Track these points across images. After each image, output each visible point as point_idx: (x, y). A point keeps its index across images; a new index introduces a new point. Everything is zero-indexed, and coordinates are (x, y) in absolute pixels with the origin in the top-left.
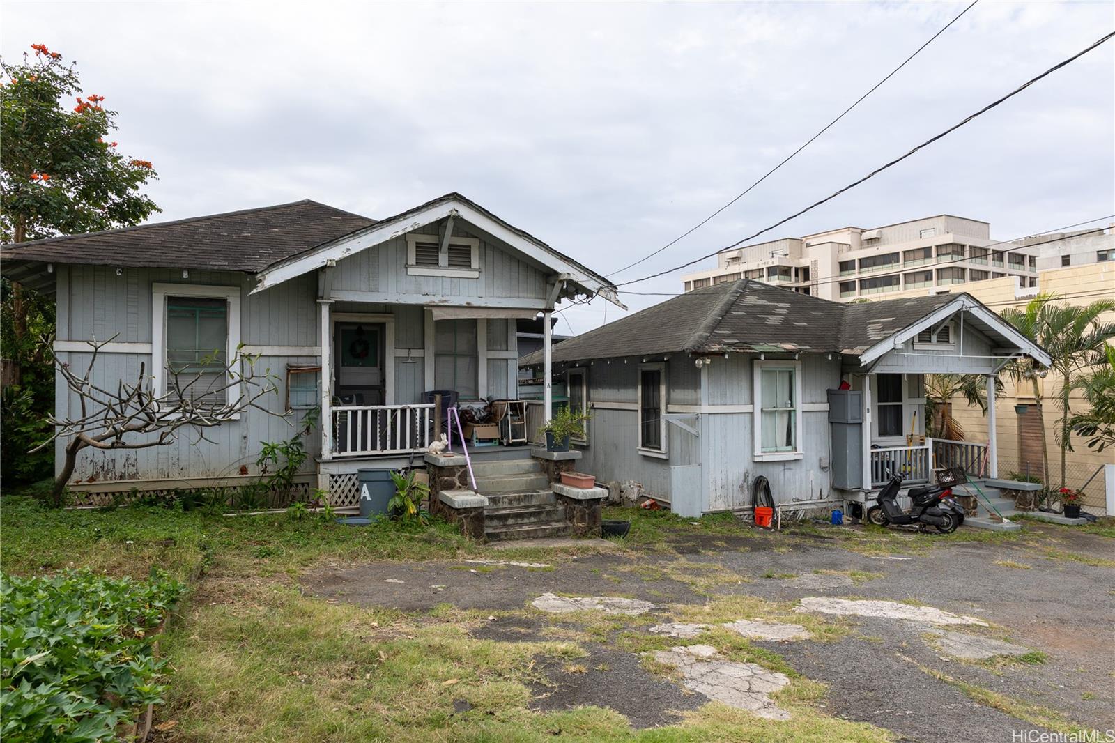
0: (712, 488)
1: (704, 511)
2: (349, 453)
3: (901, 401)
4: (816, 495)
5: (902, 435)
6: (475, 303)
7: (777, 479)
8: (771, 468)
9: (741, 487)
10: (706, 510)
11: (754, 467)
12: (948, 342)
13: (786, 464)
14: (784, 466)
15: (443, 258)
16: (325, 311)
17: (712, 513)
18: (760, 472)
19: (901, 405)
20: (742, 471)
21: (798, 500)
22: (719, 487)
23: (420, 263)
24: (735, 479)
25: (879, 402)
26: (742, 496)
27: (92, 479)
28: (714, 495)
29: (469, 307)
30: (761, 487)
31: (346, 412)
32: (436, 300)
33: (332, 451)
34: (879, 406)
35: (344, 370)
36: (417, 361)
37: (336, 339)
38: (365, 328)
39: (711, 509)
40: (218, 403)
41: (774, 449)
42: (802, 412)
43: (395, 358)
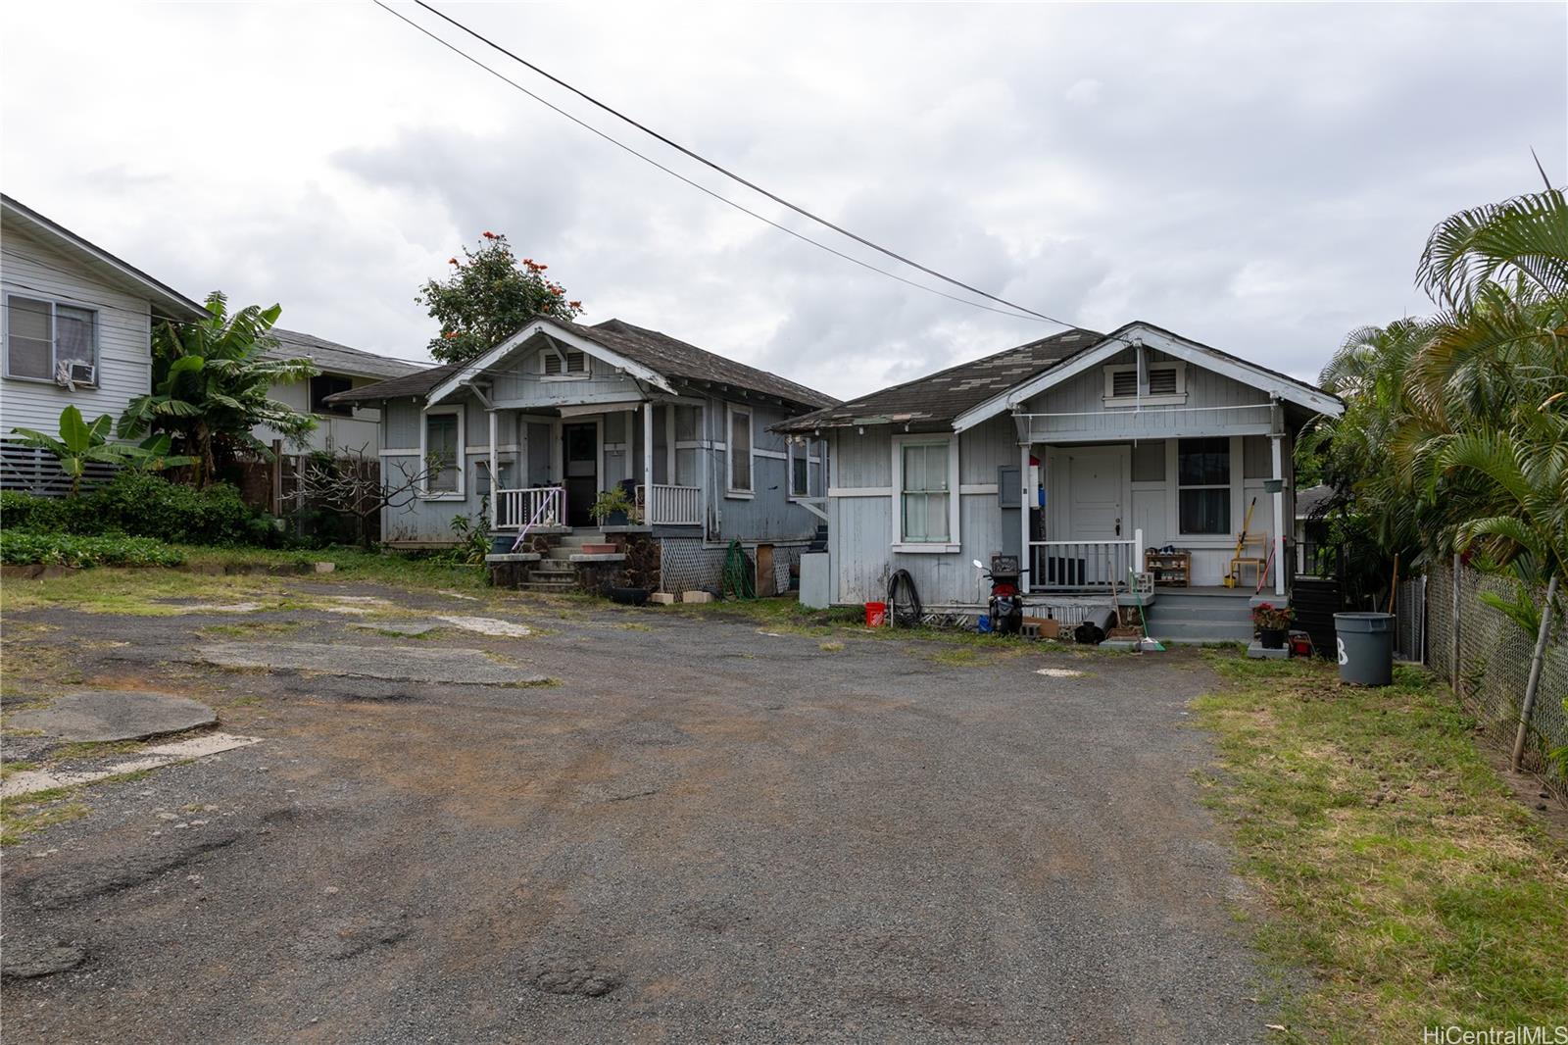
0: (843, 580)
1: (832, 603)
2: (508, 526)
3: (1228, 483)
5: (1227, 531)
6: (588, 400)
7: (929, 578)
8: (919, 562)
9: (880, 581)
10: (835, 602)
11: (897, 560)
12: (1174, 392)
13: (942, 558)
14: (939, 560)
15: (564, 366)
16: (492, 417)
17: (841, 606)
18: (905, 565)
19: (1229, 489)
20: (882, 562)
21: (957, 602)
22: (852, 579)
23: (549, 373)
24: (872, 570)
25: (1180, 484)
26: (880, 591)
27: (397, 539)
28: (846, 587)
29: (583, 404)
30: (902, 581)
31: (505, 494)
32: (559, 401)
33: (498, 524)
34: (1180, 490)
35: (572, 464)
36: (621, 454)
37: (564, 439)
38: (586, 428)
39: (842, 602)
40: (454, 489)
41: (923, 539)
42: (961, 495)
43: (605, 452)
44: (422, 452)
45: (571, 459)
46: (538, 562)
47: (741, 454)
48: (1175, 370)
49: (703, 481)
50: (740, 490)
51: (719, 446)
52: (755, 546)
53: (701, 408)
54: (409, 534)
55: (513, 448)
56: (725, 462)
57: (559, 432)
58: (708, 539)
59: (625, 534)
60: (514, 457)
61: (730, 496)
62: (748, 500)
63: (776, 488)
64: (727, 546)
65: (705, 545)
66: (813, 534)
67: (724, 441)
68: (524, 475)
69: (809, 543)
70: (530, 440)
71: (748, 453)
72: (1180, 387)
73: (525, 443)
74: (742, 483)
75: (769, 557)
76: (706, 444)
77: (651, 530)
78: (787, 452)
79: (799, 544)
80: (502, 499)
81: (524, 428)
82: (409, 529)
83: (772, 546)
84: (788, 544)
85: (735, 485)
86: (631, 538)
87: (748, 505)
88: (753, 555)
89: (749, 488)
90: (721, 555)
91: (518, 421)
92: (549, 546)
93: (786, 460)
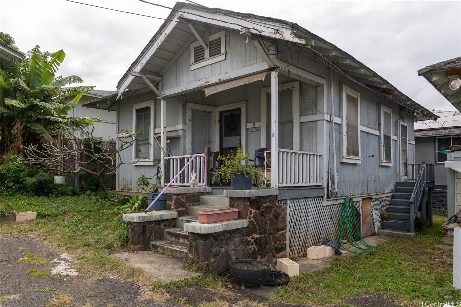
15: (207, 52)
16: (162, 104)
23: (197, 61)
27: (123, 189)
29: (221, 83)
32: (202, 83)
33: (165, 182)
35: (225, 139)
36: (258, 129)
37: (220, 121)
38: (234, 113)
40: (147, 157)
43: (247, 129)
44: (133, 133)
45: (225, 136)
46: (175, 219)
47: (352, 128)
49: (324, 148)
50: (351, 157)
51: (337, 120)
52: (360, 199)
53: (322, 86)
54: (128, 186)
55: (180, 127)
56: (340, 132)
57: (217, 118)
58: (328, 197)
59: (249, 199)
60: (181, 133)
61: (345, 161)
63: (373, 156)
64: (341, 201)
65: (326, 203)
66: (393, 188)
67: (340, 116)
68: (189, 146)
69: (391, 194)
70: (193, 120)
71: (357, 127)
73: (189, 123)
74: (353, 151)
75: (370, 206)
76: (327, 117)
77: (277, 193)
78: (379, 130)
79: (386, 195)
80: (168, 162)
81: (189, 113)
82: (128, 183)
83: (371, 198)
84: (380, 196)
85: (348, 153)
86: (255, 202)
87: (356, 168)
88: (359, 206)
89: (357, 155)
90: (336, 210)
91: (184, 107)
92: (188, 204)
93: (379, 136)
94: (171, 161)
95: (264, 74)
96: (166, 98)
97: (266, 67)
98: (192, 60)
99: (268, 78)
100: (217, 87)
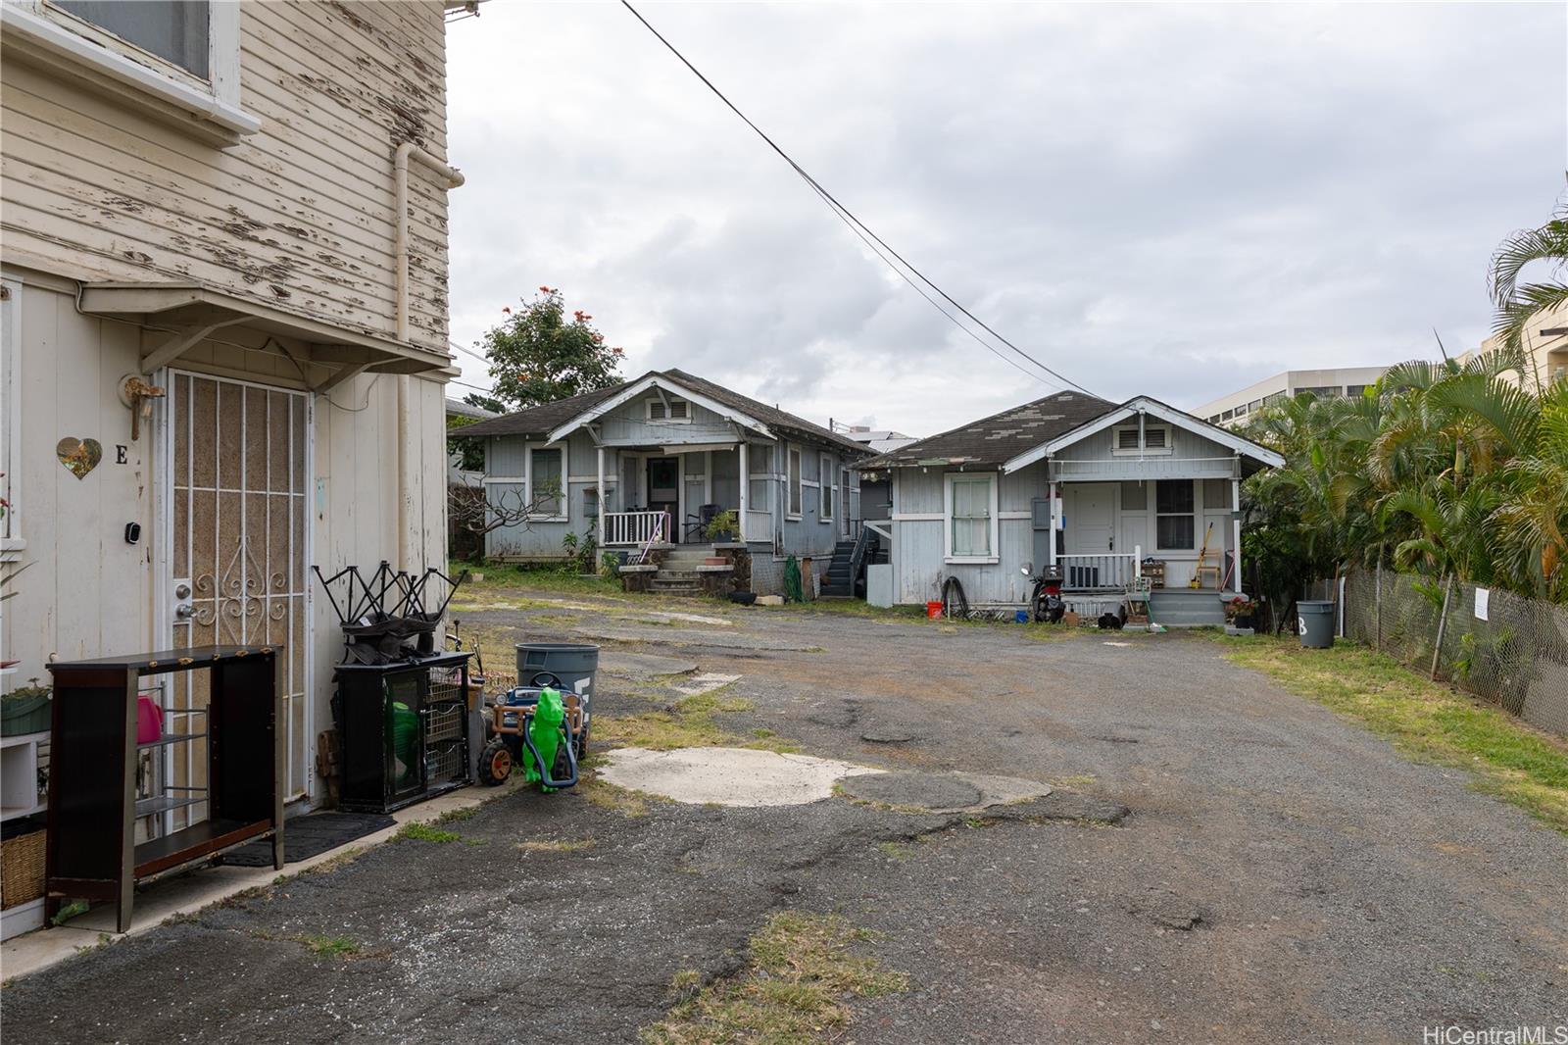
0: (904, 585)
1: (895, 603)
2: (615, 543)
3: (1193, 511)
4: (1018, 599)
5: (1191, 546)
6: (689, 441)
7: (972, 581)
8: (966, 570)
9: (934, 585)
10: (897, 602)
11: (948, 569)
12: (1164, 446)
13: (983, 567)
15: (668, 412)
16: (601, 452)
17: (902, 605)
18: (954, 573)
19: (1193, 516)
20: (935, 571)
21: (996, 601)
22: (911, 584)
23: (653, 417)
24: (927, 577)
25: (1158, 512)
26: (935, 594)
27: (502, 554)
28: (906, 590)
29: (685, 444)
30: (953, 585)
31: (612, 516)
32: (665, 441)
33: (605, 541)
34: (1158, 517)
35: (654, 491)
36: (701, 484)
37: (648, 470)
38: (667, 461)
39: (903, 602)
40: (558, 512)
41: (969, 553)
42: (999, 520)
43: (686, 482)
44: (527, 480)
45: (654, 487)
46: (656, 572)
47: (795, 484)
48: (1164, 431)
49: (773, 508)
50: (794, 514)
51: (783, 478)
52: (801, 559)
53: (772, 447)
54: (513, 550)
55: (613, 478)
56: (785, 490)
57: (644, 465)
58: (777, 554)
59: (731, 549)
60: (614, 485)
61: (789, 518)
62: (797, 522)
63: (812, 511)
64: (786, 559)
65: (775, 559)
66: (833, 549)
67: (785, 474)
68: (622, 501)
69: (831, 557)
70: (626, 470)
71: (799, 483)
72: (1168, 442)
73: (621, 473)
74: (796, 509)
75: (810, 567)
76: (776, 476)
77: (746, 546)
78: (819, 481)
79: (825, 557)
80: (609, 521)
81: (621, 461)
82: (513, 547)
83: (810, 559)
84: (819, 558)
85: (792, 511)
86: (735, 552)
87: (798, 525)
88: (800, 565)
89: (799, 512)
90: (782, 566)
91: (617, 455)
92: (662, 559)
93: (819, 488)
94: (615, 518)
95: (733, 445)
96: (607, 450)
97: (736, 440)
98: (649, 416)
99: (737, 449)
100: (680, 447)
